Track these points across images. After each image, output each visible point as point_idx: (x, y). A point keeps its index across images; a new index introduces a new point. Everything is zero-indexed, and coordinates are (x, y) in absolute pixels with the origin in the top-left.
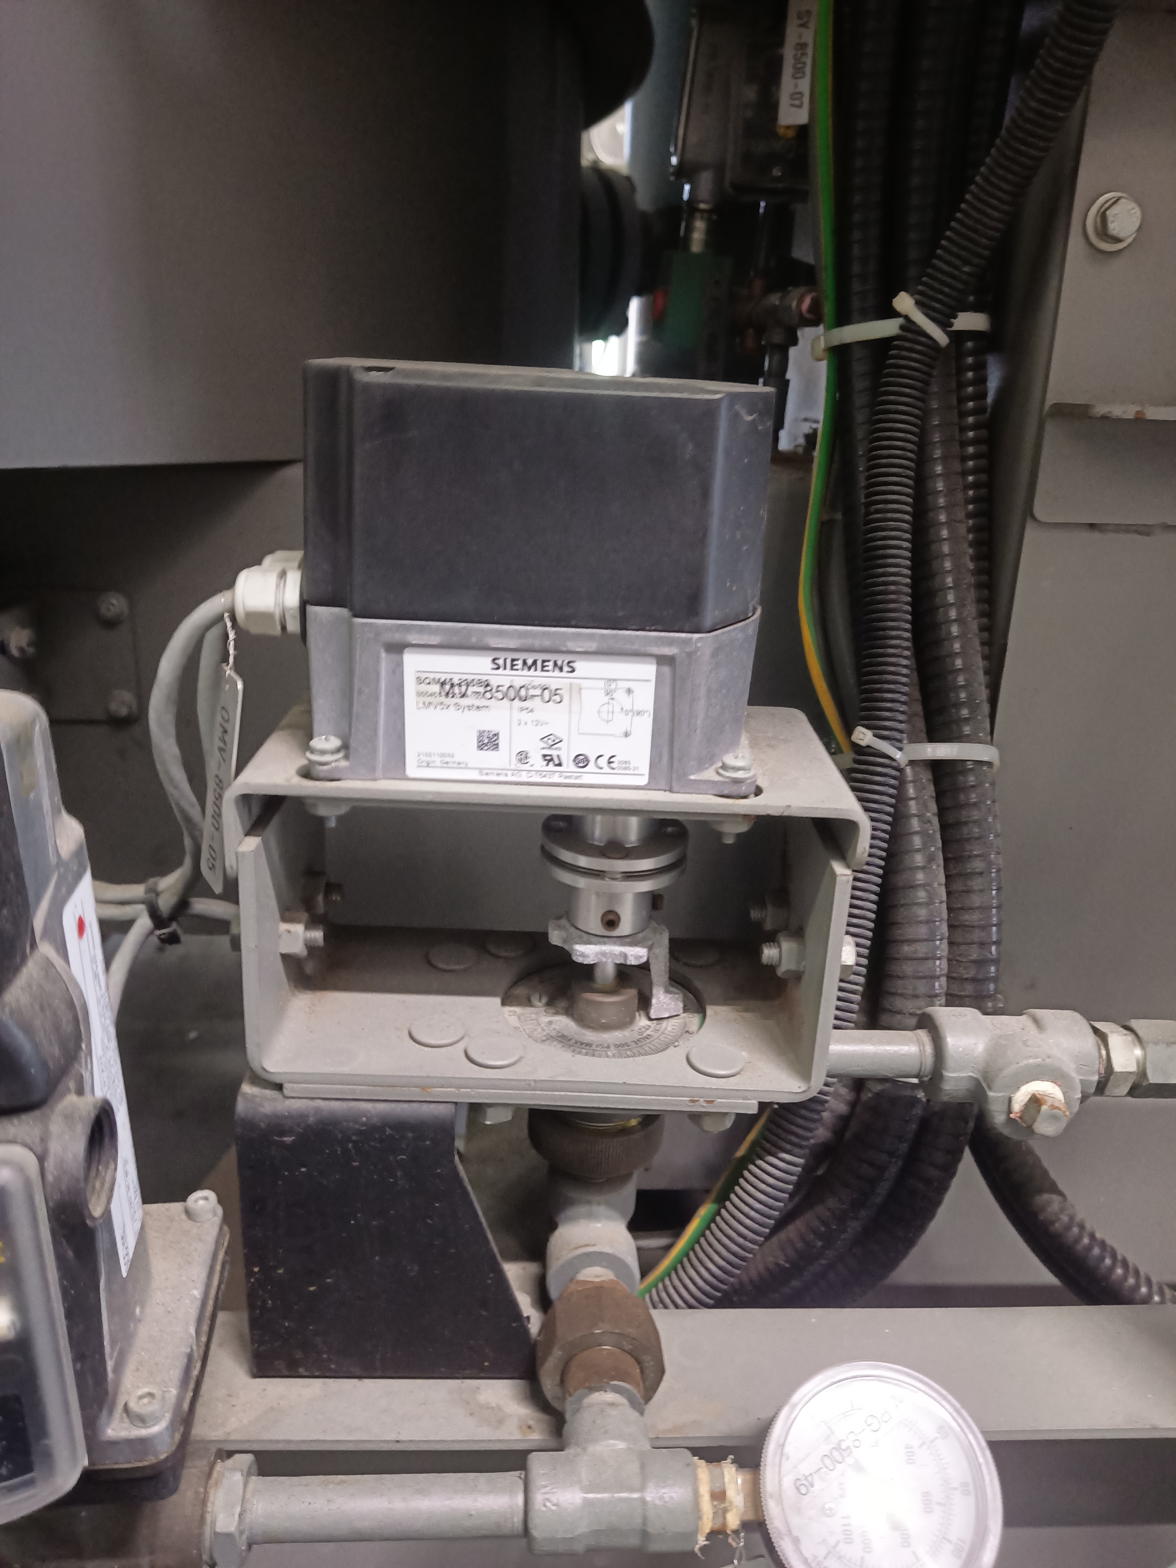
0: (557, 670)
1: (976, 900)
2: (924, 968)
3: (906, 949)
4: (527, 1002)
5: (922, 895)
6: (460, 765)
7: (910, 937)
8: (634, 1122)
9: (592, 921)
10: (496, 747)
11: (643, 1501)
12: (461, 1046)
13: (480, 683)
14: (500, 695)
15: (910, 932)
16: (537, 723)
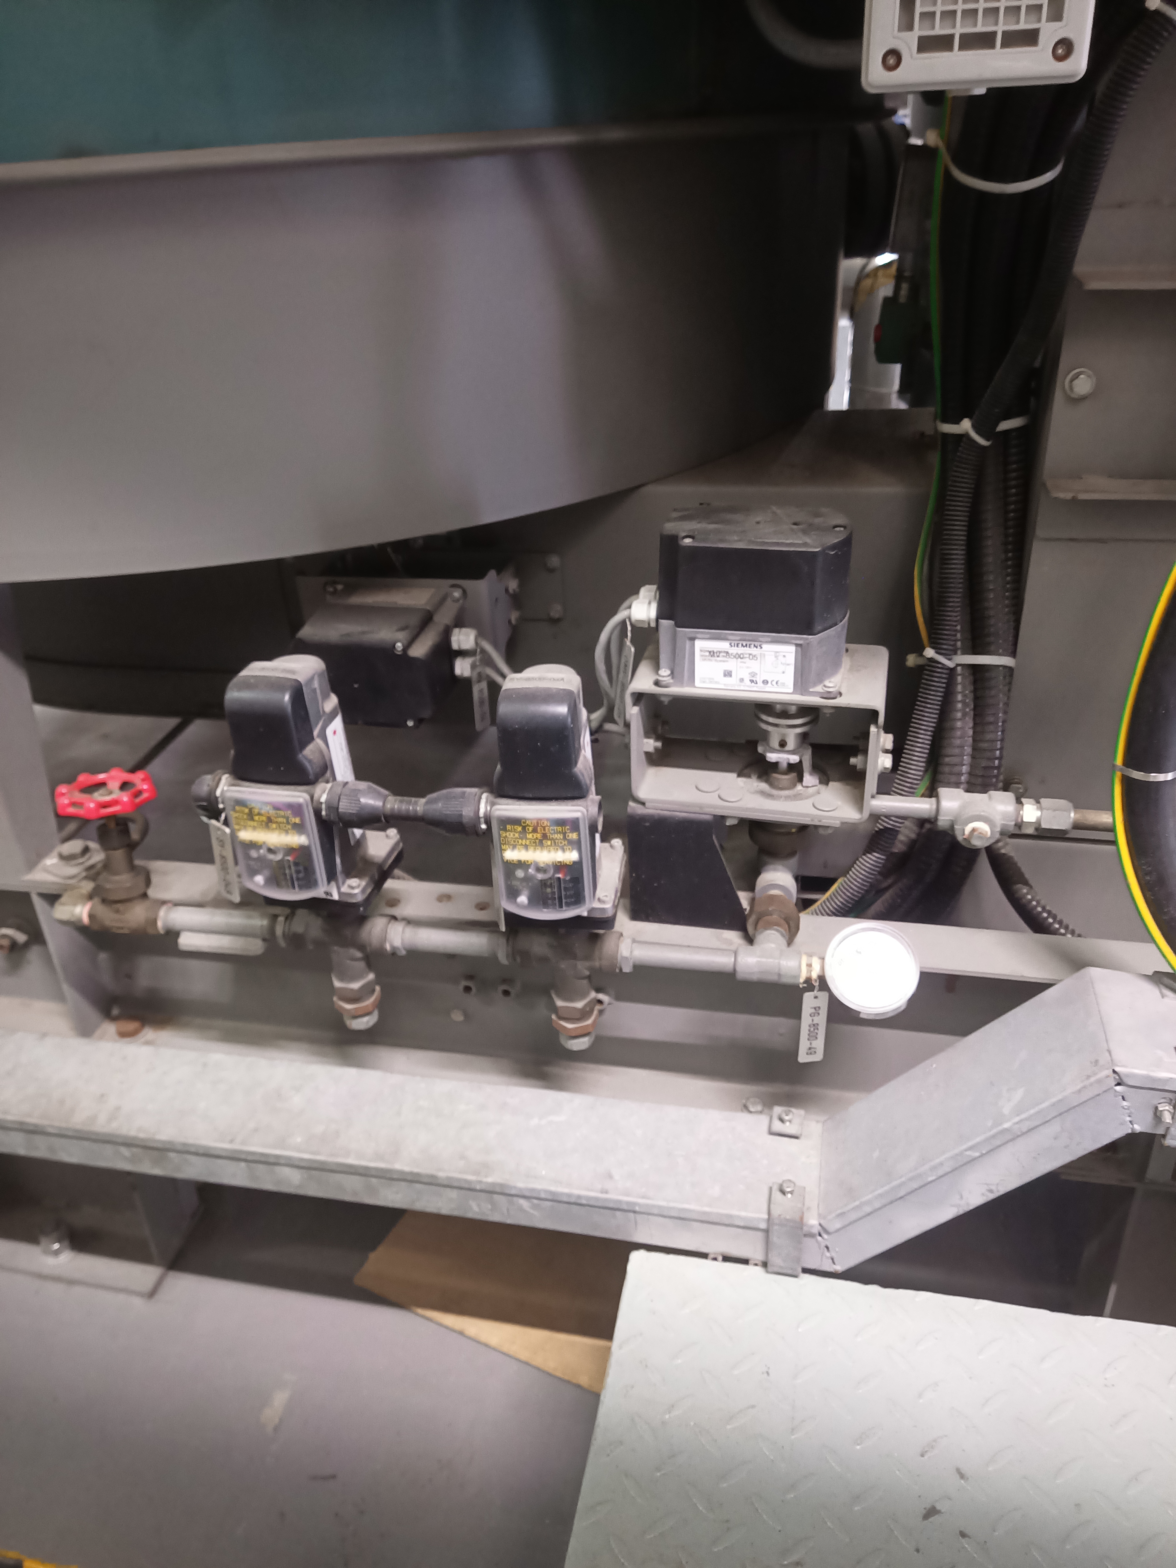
0: (755, 648)
1: (989, 736)
2: (956, 769)
3: (947, 760)
4: (749, 776)
5: (959, 733)
6: (717, 683)
7: (950, 754)
8: (794, 830)
9: (775, 743)
10: (731, 676)
11: (779, 963)
12: (717, 793)
13: (725, 652)
14: (732, 657)
15: (949, 751)
16: (748, 667)
